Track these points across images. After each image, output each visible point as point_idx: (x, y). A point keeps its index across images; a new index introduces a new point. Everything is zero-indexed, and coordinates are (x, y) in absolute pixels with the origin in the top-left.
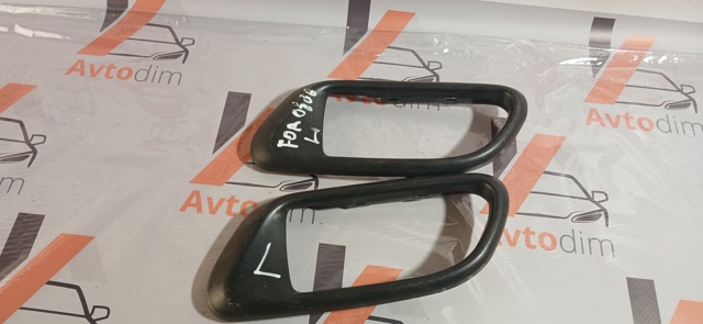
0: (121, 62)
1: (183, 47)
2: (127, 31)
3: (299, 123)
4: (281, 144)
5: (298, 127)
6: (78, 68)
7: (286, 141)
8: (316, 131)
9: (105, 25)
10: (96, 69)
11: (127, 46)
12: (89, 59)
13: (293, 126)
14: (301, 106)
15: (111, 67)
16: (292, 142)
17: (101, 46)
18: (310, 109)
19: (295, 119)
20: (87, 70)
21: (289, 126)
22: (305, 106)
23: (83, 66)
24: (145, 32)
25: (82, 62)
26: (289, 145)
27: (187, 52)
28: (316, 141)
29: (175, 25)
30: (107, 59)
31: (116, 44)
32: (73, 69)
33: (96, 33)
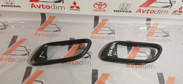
0: (46, 33)
1: (59, 29)
2: (46, 26)
3: (112, 50)
4: (108, 55)
5: (112, 51)
6: (36, 34)
7: (109, 54)
8: (116, 52)
9: (41, 25)
10: (40, 34)
11: (46, 29)
12: (38, 32)
13: (111, 51)
14: (112, 46)
15: (43, 34)
16: (111, 54)
17: (41, 29)
18: (114, 47)
19: (111, 49)
20: (38, 35)
21: (110, 51)
22: (113, 47)
23: (37, 34)
24: (50, 26)
25: (37, 33)
26: (110, 55)
27: (60, 30)
28: (116, 54)
29: (57, 24)
30: (42, 32)
31: (44, 29)
32: (35, 35)
33: (39, 27)
